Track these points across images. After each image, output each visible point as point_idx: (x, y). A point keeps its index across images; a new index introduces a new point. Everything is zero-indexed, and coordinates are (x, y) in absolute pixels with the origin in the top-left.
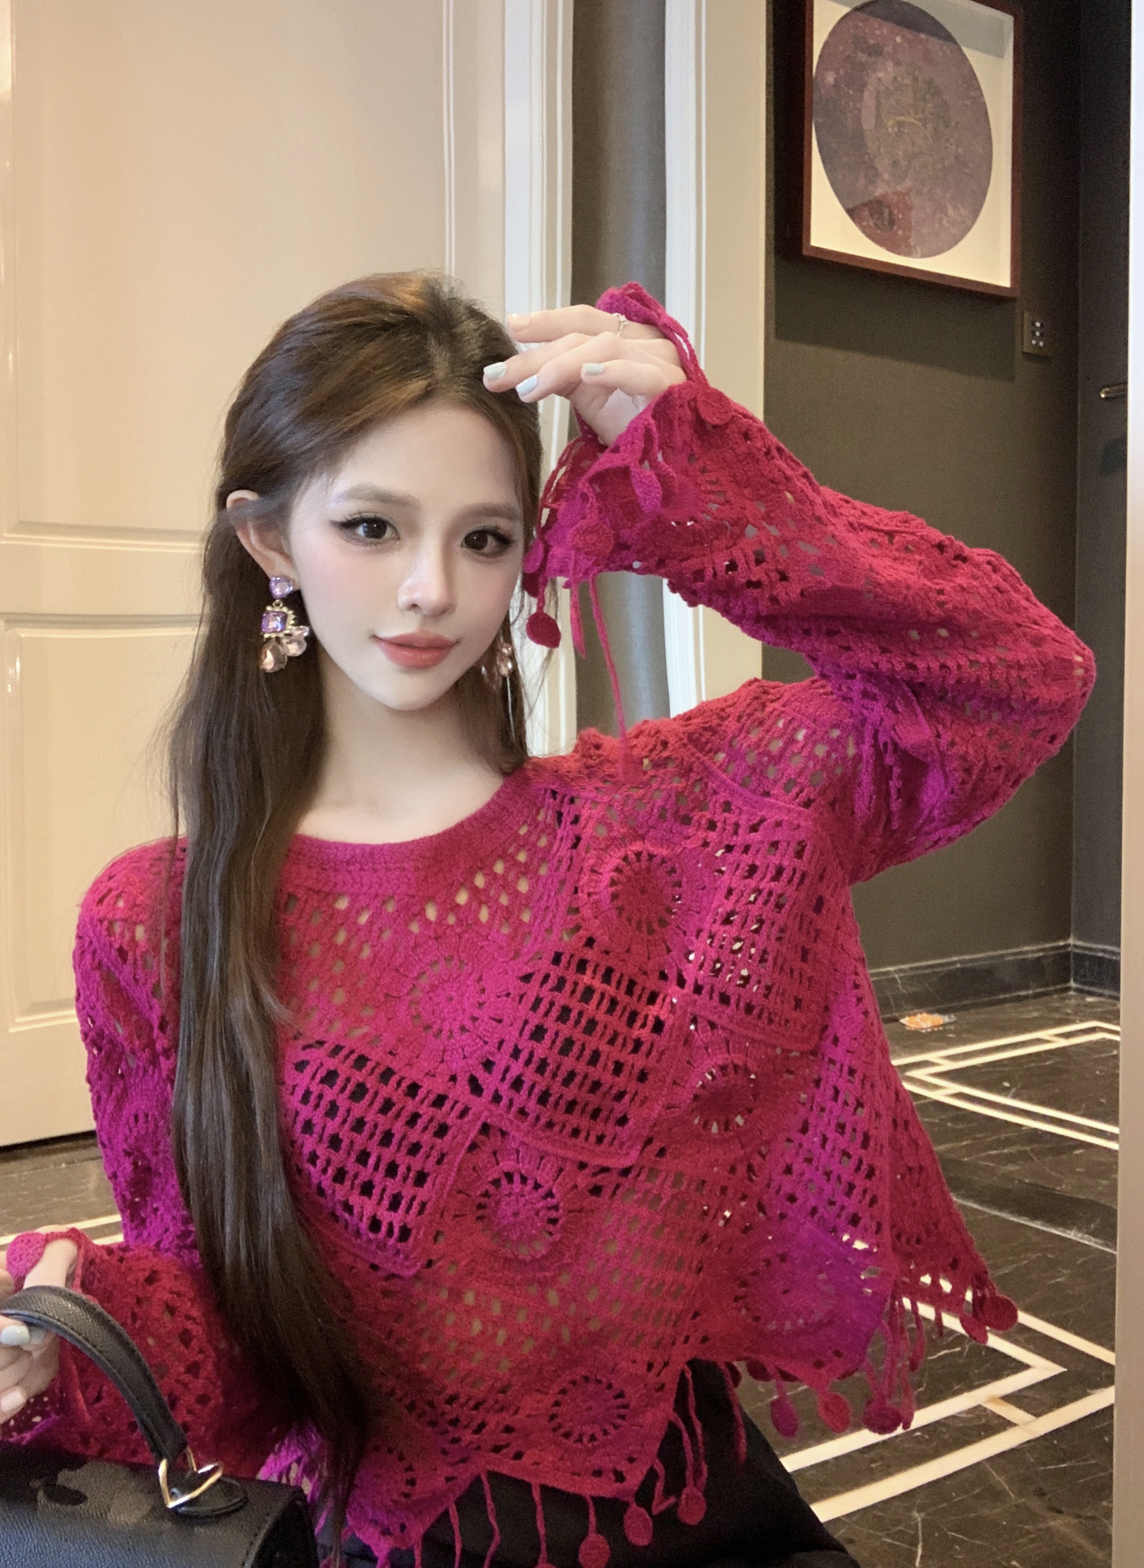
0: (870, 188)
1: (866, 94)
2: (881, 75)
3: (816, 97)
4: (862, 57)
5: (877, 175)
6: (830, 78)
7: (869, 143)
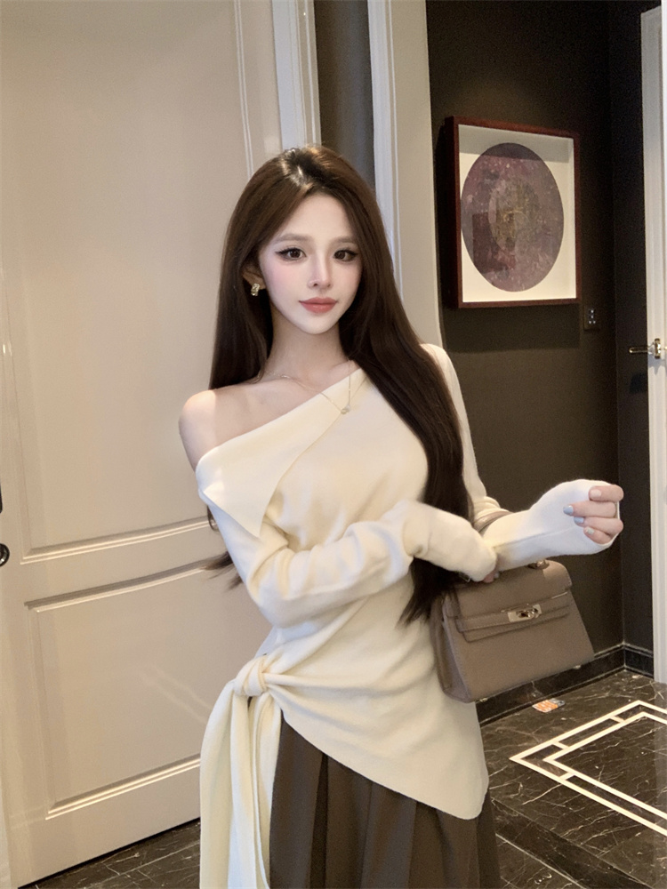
0: (495, 257)
1: (491, 202)
2: (499, 189)
3: (462, 212)
4: (487, 181)
5: (498, 248)
6: (470, 198)
7: (493, 231)
